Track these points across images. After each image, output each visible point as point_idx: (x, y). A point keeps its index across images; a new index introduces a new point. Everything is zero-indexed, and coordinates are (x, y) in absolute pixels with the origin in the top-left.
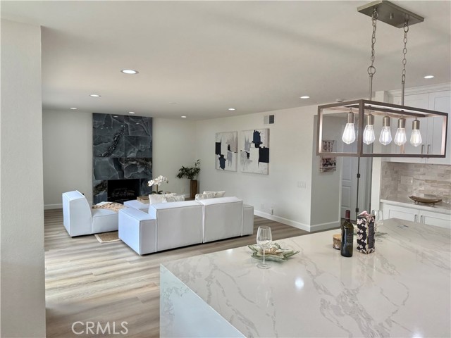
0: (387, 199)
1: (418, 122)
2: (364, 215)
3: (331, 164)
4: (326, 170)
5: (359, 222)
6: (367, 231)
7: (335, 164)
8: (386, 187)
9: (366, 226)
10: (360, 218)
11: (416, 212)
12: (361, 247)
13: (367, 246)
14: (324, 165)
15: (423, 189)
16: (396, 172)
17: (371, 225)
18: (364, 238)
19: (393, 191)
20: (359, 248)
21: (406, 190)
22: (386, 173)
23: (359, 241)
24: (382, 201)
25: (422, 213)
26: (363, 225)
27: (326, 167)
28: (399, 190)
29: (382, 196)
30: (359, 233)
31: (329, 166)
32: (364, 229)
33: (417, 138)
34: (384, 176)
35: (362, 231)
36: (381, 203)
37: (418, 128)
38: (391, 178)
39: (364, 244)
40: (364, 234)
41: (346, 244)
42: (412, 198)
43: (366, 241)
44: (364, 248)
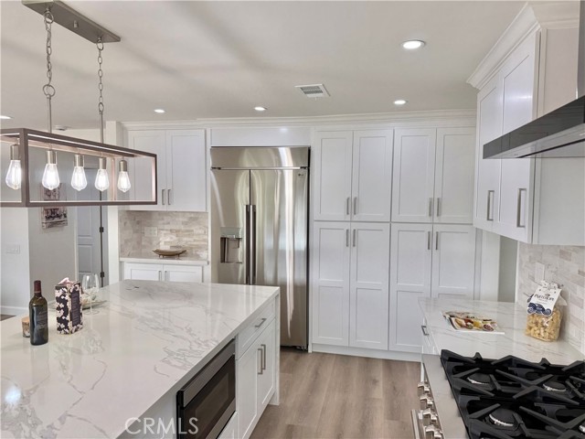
0: (129, 256)
1: (125, 164)
2: (65, 283)
3: (58, 216)
4: (52, 225)
5: (58, 294)
6: (69, 304)
7: (65, 216)
8: (126, 241)
9: (67, 297)
10: (58, 288)
11: (159, 268)
12: (63, 326)
13: (70, 324)
14: (48, 218)
15: (168, 240)
16: (138, 223)
17: (75, 295)
18: (65, 314)
19: (135, 246)
20: (59, 329)
21: (151, 243)
22: (125, 224)
23: (59, 320)
24: (122, 259)
25: (166, 268)
26: (63, 297)
27: (51, 220)
28: (143, 243)
29: (122, 252)
30: (59, 309)
31: (56, 219)
32: (65, 302)
33: (124, 182)
34: (122, 229)
35: (62, 306)
36: (121, 263)
37: (125, 170)
38: (132, 231)
39: (65, 322)
40: (65, 309)
41: (37, 327)
42: (157, 251)
43: (68, 318)
44: (67, 327)
